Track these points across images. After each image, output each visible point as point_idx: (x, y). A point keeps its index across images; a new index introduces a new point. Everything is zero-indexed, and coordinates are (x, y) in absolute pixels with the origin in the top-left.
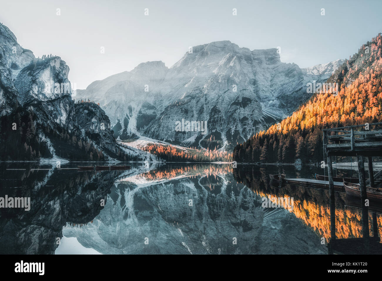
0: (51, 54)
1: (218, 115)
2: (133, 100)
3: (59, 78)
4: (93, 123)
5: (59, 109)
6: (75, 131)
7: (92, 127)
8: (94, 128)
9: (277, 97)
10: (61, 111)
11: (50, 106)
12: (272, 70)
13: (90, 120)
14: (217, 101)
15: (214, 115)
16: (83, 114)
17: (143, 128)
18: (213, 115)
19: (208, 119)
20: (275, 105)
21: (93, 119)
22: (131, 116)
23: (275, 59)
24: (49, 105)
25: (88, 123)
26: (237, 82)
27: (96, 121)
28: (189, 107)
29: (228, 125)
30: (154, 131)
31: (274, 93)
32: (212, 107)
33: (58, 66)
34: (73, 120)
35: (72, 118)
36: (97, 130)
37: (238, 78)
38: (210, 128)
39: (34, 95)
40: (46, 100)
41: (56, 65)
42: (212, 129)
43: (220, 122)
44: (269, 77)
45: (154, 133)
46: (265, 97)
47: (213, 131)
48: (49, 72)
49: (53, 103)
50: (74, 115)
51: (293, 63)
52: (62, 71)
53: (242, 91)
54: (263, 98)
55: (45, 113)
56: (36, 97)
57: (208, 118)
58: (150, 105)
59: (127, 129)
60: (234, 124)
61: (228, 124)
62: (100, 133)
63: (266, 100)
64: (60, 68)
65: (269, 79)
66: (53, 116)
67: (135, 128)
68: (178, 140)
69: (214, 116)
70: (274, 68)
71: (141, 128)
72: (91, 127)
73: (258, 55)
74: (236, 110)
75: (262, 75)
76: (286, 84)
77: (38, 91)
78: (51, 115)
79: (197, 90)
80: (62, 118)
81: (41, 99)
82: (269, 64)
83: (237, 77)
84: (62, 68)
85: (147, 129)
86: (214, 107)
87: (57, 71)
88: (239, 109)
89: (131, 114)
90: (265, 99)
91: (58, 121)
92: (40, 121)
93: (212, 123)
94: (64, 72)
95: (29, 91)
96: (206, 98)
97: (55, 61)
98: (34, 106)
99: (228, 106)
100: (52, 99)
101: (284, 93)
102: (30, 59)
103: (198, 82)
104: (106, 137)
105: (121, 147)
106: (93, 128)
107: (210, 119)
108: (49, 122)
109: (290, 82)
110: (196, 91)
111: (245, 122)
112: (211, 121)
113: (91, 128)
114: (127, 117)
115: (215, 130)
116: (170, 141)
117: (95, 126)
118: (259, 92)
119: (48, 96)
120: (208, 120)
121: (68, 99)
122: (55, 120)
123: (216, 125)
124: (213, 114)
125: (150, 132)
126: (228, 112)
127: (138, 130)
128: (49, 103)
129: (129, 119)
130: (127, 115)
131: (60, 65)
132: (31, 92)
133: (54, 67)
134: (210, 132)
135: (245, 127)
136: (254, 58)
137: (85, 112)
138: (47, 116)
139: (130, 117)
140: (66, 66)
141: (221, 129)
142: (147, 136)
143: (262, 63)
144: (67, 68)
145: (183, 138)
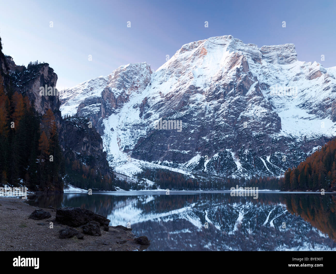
4: (85, 144)
6: (68, 153)
7: (84, 148)
8: (85, 149)
12: (287, 71)
13: (80, 139)
16: (73, 132)
17: (130, 147)
21: (85, 138)
23: (291, 58)
25: (79, 144)
26: (247, 88)
27: (88, 140)
29: (239, 142)
31: (292, 100)
32: (217, 120)
33: (46, 74)
35: (63, 138)
36: (89, 152)
37: (248, 83)
38: (217, 147)
41: (44, 73)
42: (219, 148)
48: (40, 83)
50: (65, 133)
52: (51, 81)
60: (247, 141)
64: (48, 76)
65: (285, 83)
68: (177, 162)
70: (290, 70)
71: (128, 148)
72: (82, 148)
73: (268, 53)
75: (276, 78)
82: (283, 64)
83: (246, 81)
84: (50, 76)
86: (220, 120)
87: (46, 80)
90: (280, 108)
94: (52, 82)
96: (208, 108)
97: (44, 69)
100: (42, 114)
101: (306, 100)
102: (11, 66)
103: (196, 88)
104: (99, 160)
109: (313, 86)
113: (83, 150)
115: (223, 149)
116: (167, 164)
117: (87, 147)
118: (273, 100)
121: (58, 115)
123: (224, 143)
131: (48, 73)
133: (43, 76)
136: (263, 56)
137: (75, 130)
139: (112, 134)
140: (55, 74)
141: (231, 148)
142: (137, 158)
144: (55, 77)
145: (183, 159)
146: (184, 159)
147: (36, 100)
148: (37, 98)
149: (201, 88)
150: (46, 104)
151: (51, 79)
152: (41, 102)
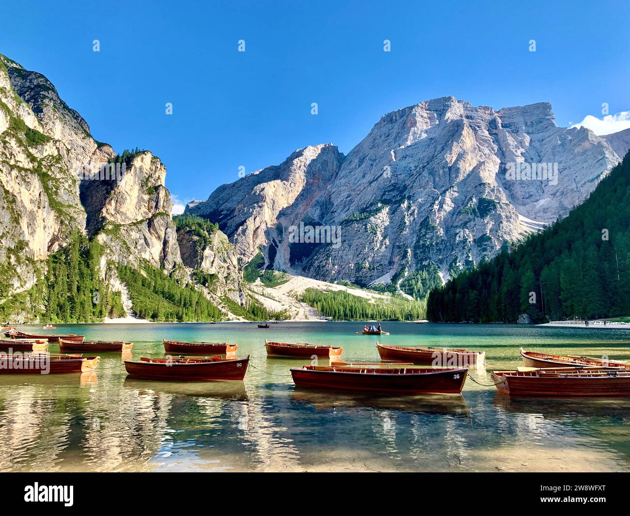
0: (137, 148)
1: (432, 234)
2: (285, 215)
3: (150, 184)
4: (207, 257)
5: (148, 235)
9: (552, 195)
10: (151, 239)
11: (133, 232)
12: (539, 143)
13: (201, 252)
14: (431, 208)
15: (426, 233)
16: (191, 243)
17: (302, 262)
18: (424, 233)
19: (414, 242)
20: (547, 209)
21: (207, 249)
22: (280, 242)
23: (545, 122)
24: (132, 230)
25: (198, 258)
27: (213, 253)
28: (379, 221)
29: (452, 251)
30: (319, 267)
31: (545, 186)
32: (422, 219)
33: (147, 165)
34: (173, 254)
36: (214, 269)
38: (419, 258)
39: (108, 217)
40: (127, 222)
41: (144, 165)
42: (422, 260)
43: (437, 247)
44: (534, 157)
45: (319, 269)
46: (527, 196)
47: (423, 264)
48: (132, 178)
49: (139, 226)
50: (175, 244)
51: (582, 127)
52: (154, 174)
53: (479, 186)
54: (523, 198)
55: (125, 243)
56: (112, 219)
57: (415, 239)
58: (313, 221)
59: (274, 264)
60: (464, 248)
61: (453, 249)
62: (218, 272)
63: (528, 200)
64: (150, 168)
66: (139, 248)
67: (287, 261)
68: (362, 280)
69: (424, 235)
70: (543, 140)
71: (298, 262)
74: (467, 223)
76: (570, 168)
77: (116, 209)
78: (136, 247)
79: (392, 190)
80: (153, 251)
81: (119, 221)
84: (154, 168)
85: (307, 263)
86: (425, 220)
87: (147, 174)
88: (472, 221)
89: (282, 237)
90: (528, 198)
91: (146, 256)
92: (115, 258)
93: (422, 248)
94: (158, 175)
95: (100, 210)
96: (410, 204)
97: (144, 158)
98: (107, 232)
99: (453, 215)
100: (137, 220)
101: (565, 185)
102: (107, 157)
103: (395, 176)
104: (228, 280)
105: (257, 297)
106: (207, 265)
107: (418, 241)
108: (131, 258)
110: (391, 193)
111: (486, 245)
112: (420, 245)
114: (274, 245)
115: (428, 261)
116: (347, 282)
117: (210, 262)
118: (515, 187)
119: (131, 216)
120: (416, 243)
121: (163, 219)
122: (143, 254)
123: (429, 252)
124: (423, 231)
125: (312, 269)
126: (452, 226)
127: (291, 266)
128: (133, 227)
129: (277, 246)
130: (274, 241)
132: (104, 210)
133: (141, 169)
134: (419, 265)
135: (485, 253)
137: (195, 239)
138: (128, 248)
139: (278, 243)
141: (439, 260)
142: (307, 276)
143: (518, 132)
144: (163, 169)
145: (370, 276)
146: (372, 276)
147: (128, 201)
148: (128, 197)
149: (403, 176)
150: (144, 205)
151: (155, 171)
152: (137, 203)
